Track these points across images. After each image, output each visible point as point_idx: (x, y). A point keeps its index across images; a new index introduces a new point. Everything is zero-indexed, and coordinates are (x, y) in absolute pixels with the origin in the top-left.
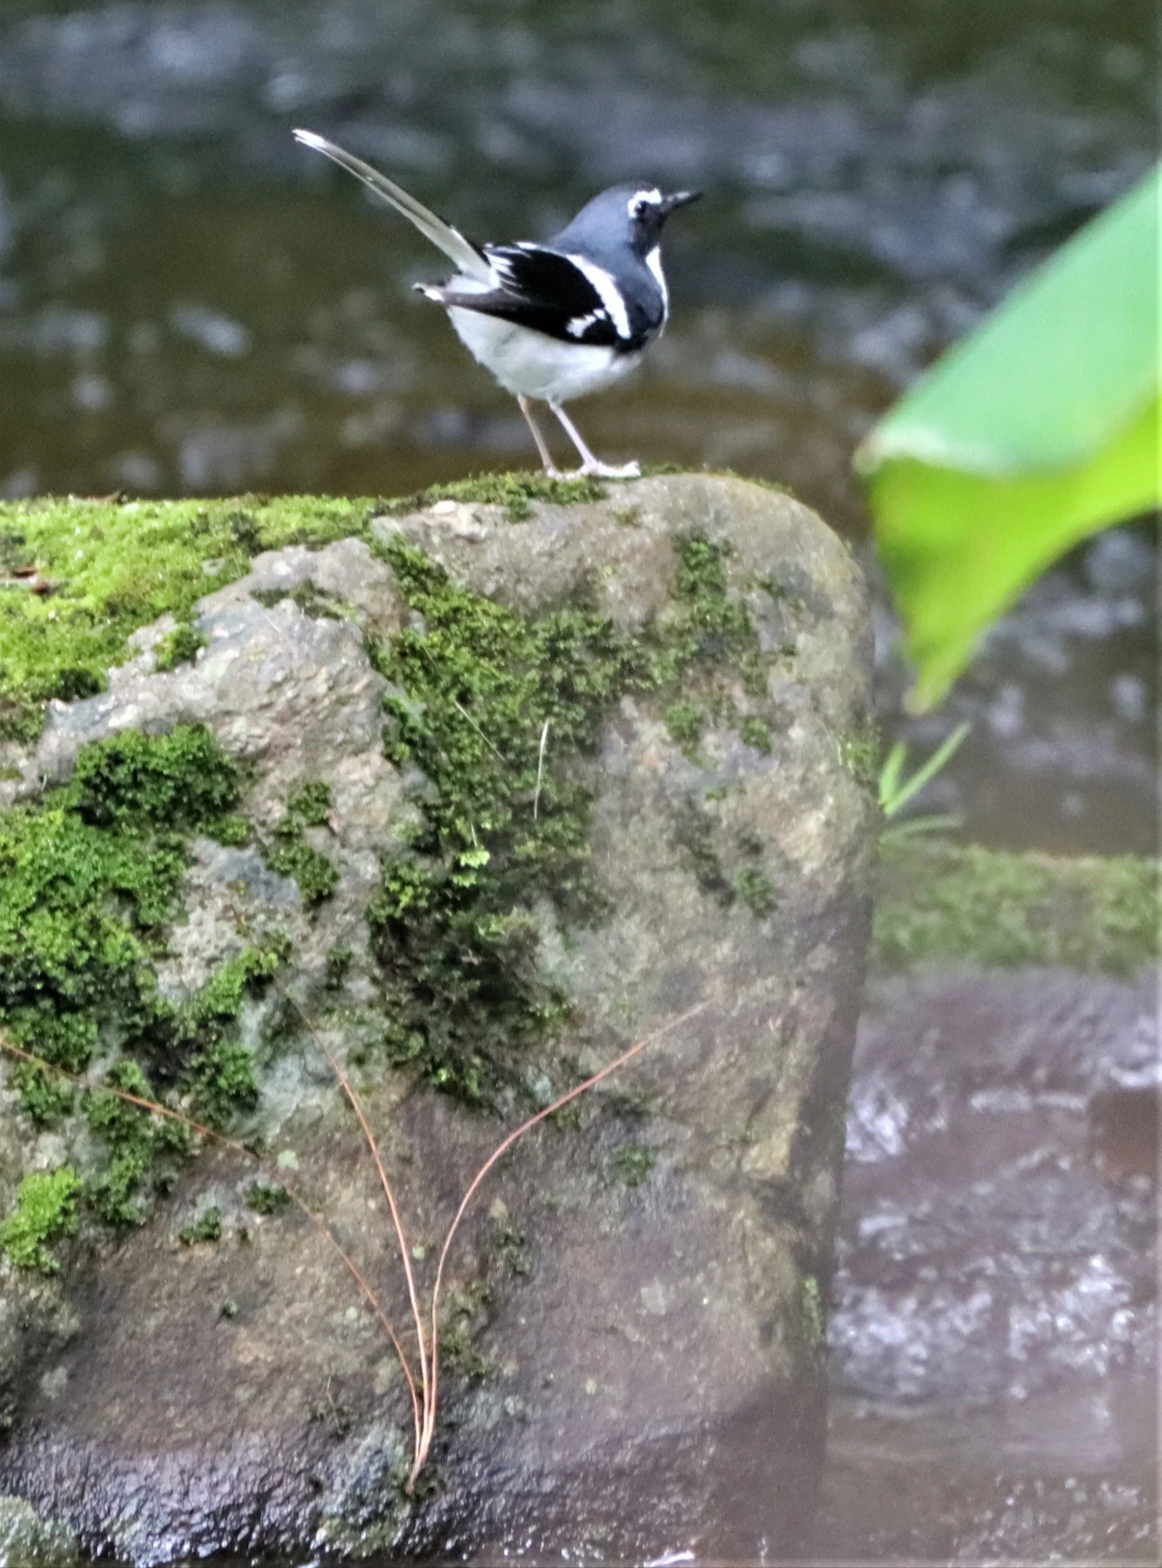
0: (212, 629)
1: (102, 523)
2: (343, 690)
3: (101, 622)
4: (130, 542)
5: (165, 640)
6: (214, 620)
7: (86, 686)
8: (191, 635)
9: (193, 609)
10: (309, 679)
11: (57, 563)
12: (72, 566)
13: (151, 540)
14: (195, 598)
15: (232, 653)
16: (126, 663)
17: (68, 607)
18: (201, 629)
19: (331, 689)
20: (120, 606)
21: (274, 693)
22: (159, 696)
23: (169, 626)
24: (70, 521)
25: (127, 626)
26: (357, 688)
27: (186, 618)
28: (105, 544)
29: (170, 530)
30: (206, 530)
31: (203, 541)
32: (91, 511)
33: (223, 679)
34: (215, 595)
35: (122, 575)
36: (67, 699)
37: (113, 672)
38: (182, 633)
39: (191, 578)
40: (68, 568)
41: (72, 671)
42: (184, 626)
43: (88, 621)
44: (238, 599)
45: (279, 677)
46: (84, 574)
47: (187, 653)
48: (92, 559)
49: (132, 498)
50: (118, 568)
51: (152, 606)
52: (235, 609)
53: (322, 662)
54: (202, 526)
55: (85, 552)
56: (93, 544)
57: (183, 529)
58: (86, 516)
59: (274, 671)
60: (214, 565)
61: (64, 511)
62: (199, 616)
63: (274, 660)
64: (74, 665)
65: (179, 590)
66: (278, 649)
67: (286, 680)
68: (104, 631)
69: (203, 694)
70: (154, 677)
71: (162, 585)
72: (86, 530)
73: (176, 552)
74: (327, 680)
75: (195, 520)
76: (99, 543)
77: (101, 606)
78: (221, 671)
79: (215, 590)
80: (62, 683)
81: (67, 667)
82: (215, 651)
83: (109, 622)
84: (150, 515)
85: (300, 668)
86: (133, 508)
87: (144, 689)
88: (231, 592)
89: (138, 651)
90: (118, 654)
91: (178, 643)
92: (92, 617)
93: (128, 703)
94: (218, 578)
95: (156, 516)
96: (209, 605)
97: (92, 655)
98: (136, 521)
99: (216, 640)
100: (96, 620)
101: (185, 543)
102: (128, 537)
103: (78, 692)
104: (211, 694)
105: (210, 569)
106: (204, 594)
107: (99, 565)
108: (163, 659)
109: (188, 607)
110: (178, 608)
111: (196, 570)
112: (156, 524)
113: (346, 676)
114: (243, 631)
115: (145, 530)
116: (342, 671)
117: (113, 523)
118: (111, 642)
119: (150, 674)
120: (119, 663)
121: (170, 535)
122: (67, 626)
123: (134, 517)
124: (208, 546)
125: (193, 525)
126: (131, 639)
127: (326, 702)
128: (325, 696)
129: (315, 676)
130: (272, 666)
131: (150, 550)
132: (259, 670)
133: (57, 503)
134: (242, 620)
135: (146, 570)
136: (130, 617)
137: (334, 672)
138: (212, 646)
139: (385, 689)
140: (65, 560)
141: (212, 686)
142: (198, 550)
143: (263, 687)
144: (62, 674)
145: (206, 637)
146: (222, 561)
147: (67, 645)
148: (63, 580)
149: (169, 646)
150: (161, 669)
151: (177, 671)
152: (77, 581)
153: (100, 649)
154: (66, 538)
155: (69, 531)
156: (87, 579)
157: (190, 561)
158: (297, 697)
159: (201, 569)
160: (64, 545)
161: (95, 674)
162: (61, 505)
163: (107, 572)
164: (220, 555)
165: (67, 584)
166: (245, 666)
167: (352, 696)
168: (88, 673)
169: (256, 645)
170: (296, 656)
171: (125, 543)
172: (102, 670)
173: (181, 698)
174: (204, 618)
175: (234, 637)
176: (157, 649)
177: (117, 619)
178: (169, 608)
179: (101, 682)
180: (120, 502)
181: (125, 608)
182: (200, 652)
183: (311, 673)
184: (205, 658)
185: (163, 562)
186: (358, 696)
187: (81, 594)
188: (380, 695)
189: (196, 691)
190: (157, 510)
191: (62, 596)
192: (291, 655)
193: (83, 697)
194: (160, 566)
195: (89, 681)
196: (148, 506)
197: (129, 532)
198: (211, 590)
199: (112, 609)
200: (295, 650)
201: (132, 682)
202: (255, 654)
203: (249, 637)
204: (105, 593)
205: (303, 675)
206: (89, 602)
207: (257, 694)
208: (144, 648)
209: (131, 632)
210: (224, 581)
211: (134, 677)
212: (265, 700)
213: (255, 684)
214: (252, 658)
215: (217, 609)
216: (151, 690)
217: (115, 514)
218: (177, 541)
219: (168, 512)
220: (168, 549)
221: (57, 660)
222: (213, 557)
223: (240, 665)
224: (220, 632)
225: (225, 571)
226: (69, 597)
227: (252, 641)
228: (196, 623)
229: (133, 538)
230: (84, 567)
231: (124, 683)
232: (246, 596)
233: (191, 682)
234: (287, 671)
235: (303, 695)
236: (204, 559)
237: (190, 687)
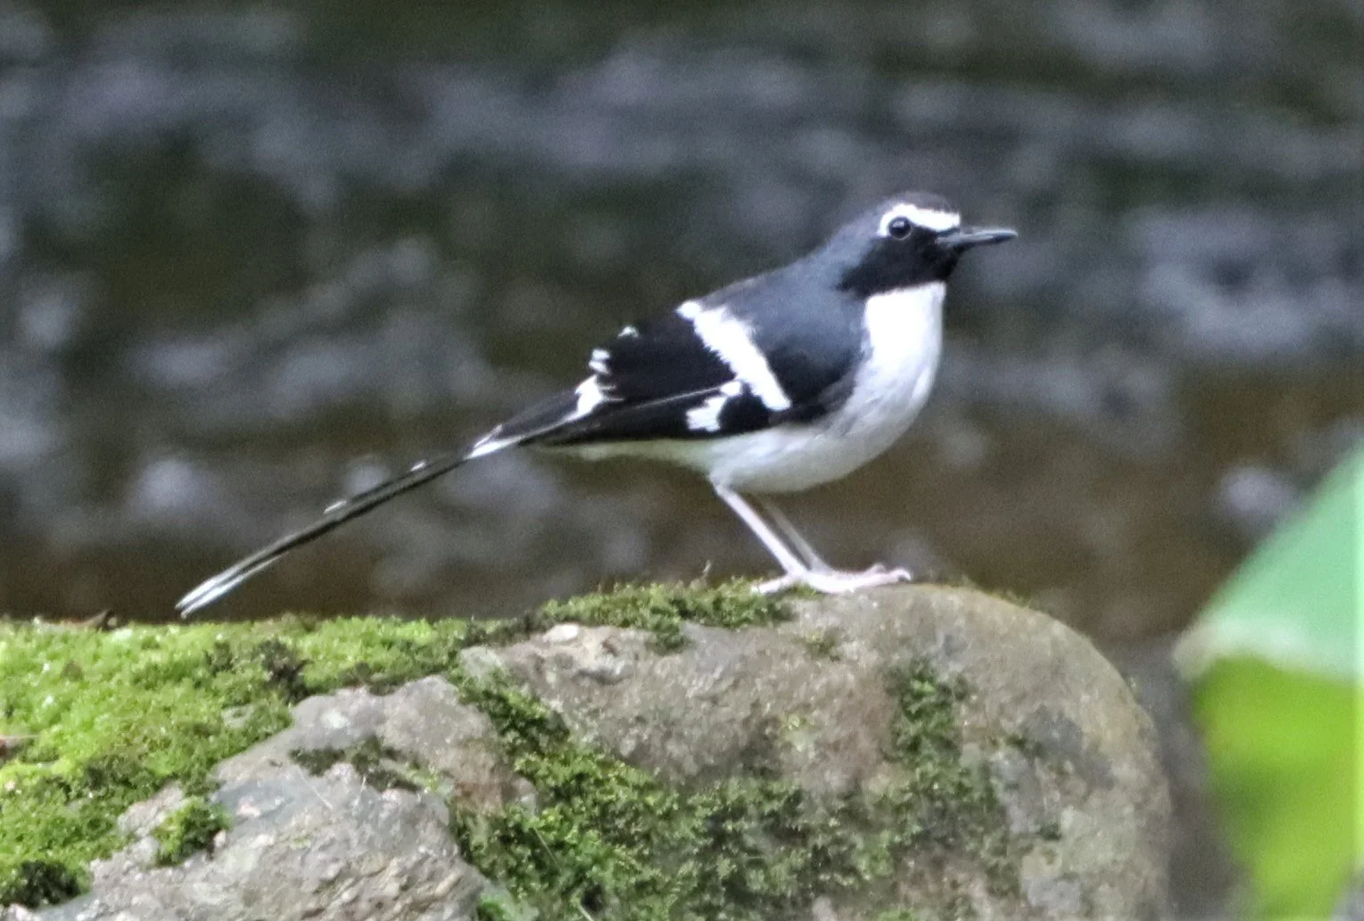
0: (236, 805)
1: (81, 656)
2: (421, 891)
3: (79, 795)
4: (120, 682)
5: (170, 821)
6: (240, 792)
7: (58, 885)
8: (206, 813)
9: (209, 776)
10: (372, 875)
11: (16, 713)
12: (38, 717)
13: (150, 680)
14: (211, 762)
15: (263, 840)
16: (115, 855)
17: (34, 774)
18: (219, 805)
19: (404, 888)
20: (107, 774)
21: (324, 896)
22: (162, 899)
23: (175, 801)
24: (35, 655)
25: (116, 801)
26: (441, 888)
27: (200, 789)
28: (85, 686)
29: (176, 665)
30: (228, 667)
31: (223, 681)
32: (65, 639)
33: (252, 874)
34: (239, 757)
35: (109, 729)
36: (31, 905)
37: (97, 867)
38: (193, 810)
39: (207, 735)
40: (32, 720)
41: (39, 865)
42: (197, 801)
43: (60, 793)
44: (273, 764)
45: (331, 872)
46: (56, 729)
47: (202, 839)
48: (66, 706)
49: (123, 623)
50: (102, 719)
51: (152, 773)
52: (267, 777)
53: (393, 850)
54: (222, 661)
55: (56, 699)
56: (69, 686)
57: (196, 665)
58: (58, 647)
59: (324, 864)
60: (238, 715)
61: (27, 640)
62: (218, 786)
63: (323, 848)
64: (41, 856)
65: (191, 751)
66: (330, 833)
67: (340, 876)
68: (85, 808)
69: (224, 896)
70: (154, 873)
71: (166, 743)
72: (59, 667)
73: (185, 698)
74: (399, 876)
75: (211, 651)
76: (76, 685)
77: (80, 773)
78: (250, 863)
79: (243, 749)
80: (25, 881)
81: (31, 858)
82: (240, 836)
83: (91, 795)
84: (149, 645)
85: (361, 859)
86: (124, 636)
87: (139, 891)
88: (262, 753)
89: (132, 837)
90: (103, 840)
91: (189, 825)
92: (68, 789)
93: (118, 910)
94: (245, 733)
95: (157, 647)
96: (232, 772)
97: (66, 843)
98: (128, 653)
99: (243, 820)
100: (73, 793)
101: (198, 685)
102: (117, 676)
103: (47, 895)
104: (235, 895)
105: (233, 721)
106: (224, 757)
107: (76, 716)
108: (168, 847)
109: (202, 775)
110: (188, 776)
111: (214, 722)
112: (157, 657)
113: (426, 869)
114: (281, 807)
115: (141, 666)
116: (420, 863)
117: (96, 657)
118: (94, 824)
119: (149, 868)
120: (106, 856)
121: (176, 673)
122: (32, 802)
123: (127, 646)
124: (230, 690)
125: (209, 659)
126: (122, 818)
127: (398, 907)
128: (396, 899)
129: (383, 869)
130: (321, 856)
131: (148, 694)
132: (303, 863)
133: (17, 629)
134: (279, 793)
135: (142, 723)
136: (120, 789)
137: (409, 865)
138: (237, 829)
139: (480, 889)
140: (29, 709)
141: (236, 885)
142: (216, 694)
143: (309, 887)
144: (25, 867)
145: (227, 815)
146: (250, 710)
147: (32, 828)
148: (26, 736)
149: (175, 828)
150: (165, 861)
151: (187, 864)
152: (46, 739)
153: (78, 834)
154: (29, 678)
155: (35, 668)
156: (60, 735)
157: (204, 709)
158: (355, 900)
159: (220, 720)
160: (26, 687)
161: (71, 867)
162: (23, 633)
163: (88, 726)
164: (247, 701)
165: (31, 743)
166: (283, 858)
167: (434, 899)
168: (61, 868)
169: (299, 829)
170: (355, 842)
171: (113, 684)
172: (82, 863)
173: (193, 903)
174: (225, 789)
175: (266, 816)
176: (159, 834)
177: (102, 792)
178: (174, 776)
179: (80, 880)
180: (106, 628)
181: (113, 776)
182: (220, 838)
183: (375, 867)
184: (225, 846)
185: (167, 709)
186: (442, 899)
187: (51, 757)
188: (473, 897)
189: (213, 893)
190: (158, 638)
191: (24, 760)
192: (347, 841)
193: (54, 902)
194: (162, 715)
195: (64, 878)
196: (145, 632)
197: (119, 669)
198: (236, 750)
199: (96, 777)
200: (354, 835)
201: (124, 880)
202: (298, 840)
203: (289, 817)
204: (85, 755)
205: (365, 869)
206: (62, 767)
207: (300, 896)
208: (140, 832)
209: (123, 809)
210: (253, 737)
211: (126, 873)
212: (312, 906)
213: (298, 882)
214: (293, 846)
215: (242, 778)
216: (150, 890)
217: (99, 644)
218: (186, 681)
219: (174, 640)
220: (177, 693)
221: (18, 849)
222: (237, 704)
223: (276, 856)
224: (247, 809)
225: (254, 724)
226: (35, 761)
227: (293, 823)
228: (213, 797)
229: (125, 676)
230: (55, 719)
231: (113, 882)
232: (282, 757)
233: (206, 879)
234: (341, 864)
235: (366, 896)
236: (225, 706)
237: (204, 886)
